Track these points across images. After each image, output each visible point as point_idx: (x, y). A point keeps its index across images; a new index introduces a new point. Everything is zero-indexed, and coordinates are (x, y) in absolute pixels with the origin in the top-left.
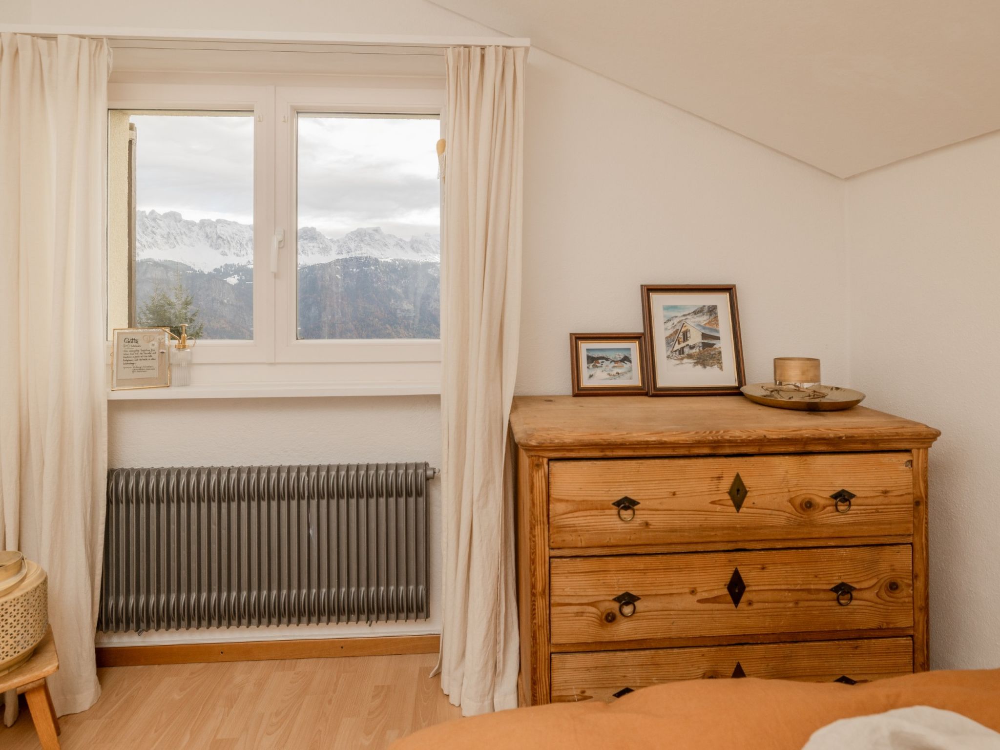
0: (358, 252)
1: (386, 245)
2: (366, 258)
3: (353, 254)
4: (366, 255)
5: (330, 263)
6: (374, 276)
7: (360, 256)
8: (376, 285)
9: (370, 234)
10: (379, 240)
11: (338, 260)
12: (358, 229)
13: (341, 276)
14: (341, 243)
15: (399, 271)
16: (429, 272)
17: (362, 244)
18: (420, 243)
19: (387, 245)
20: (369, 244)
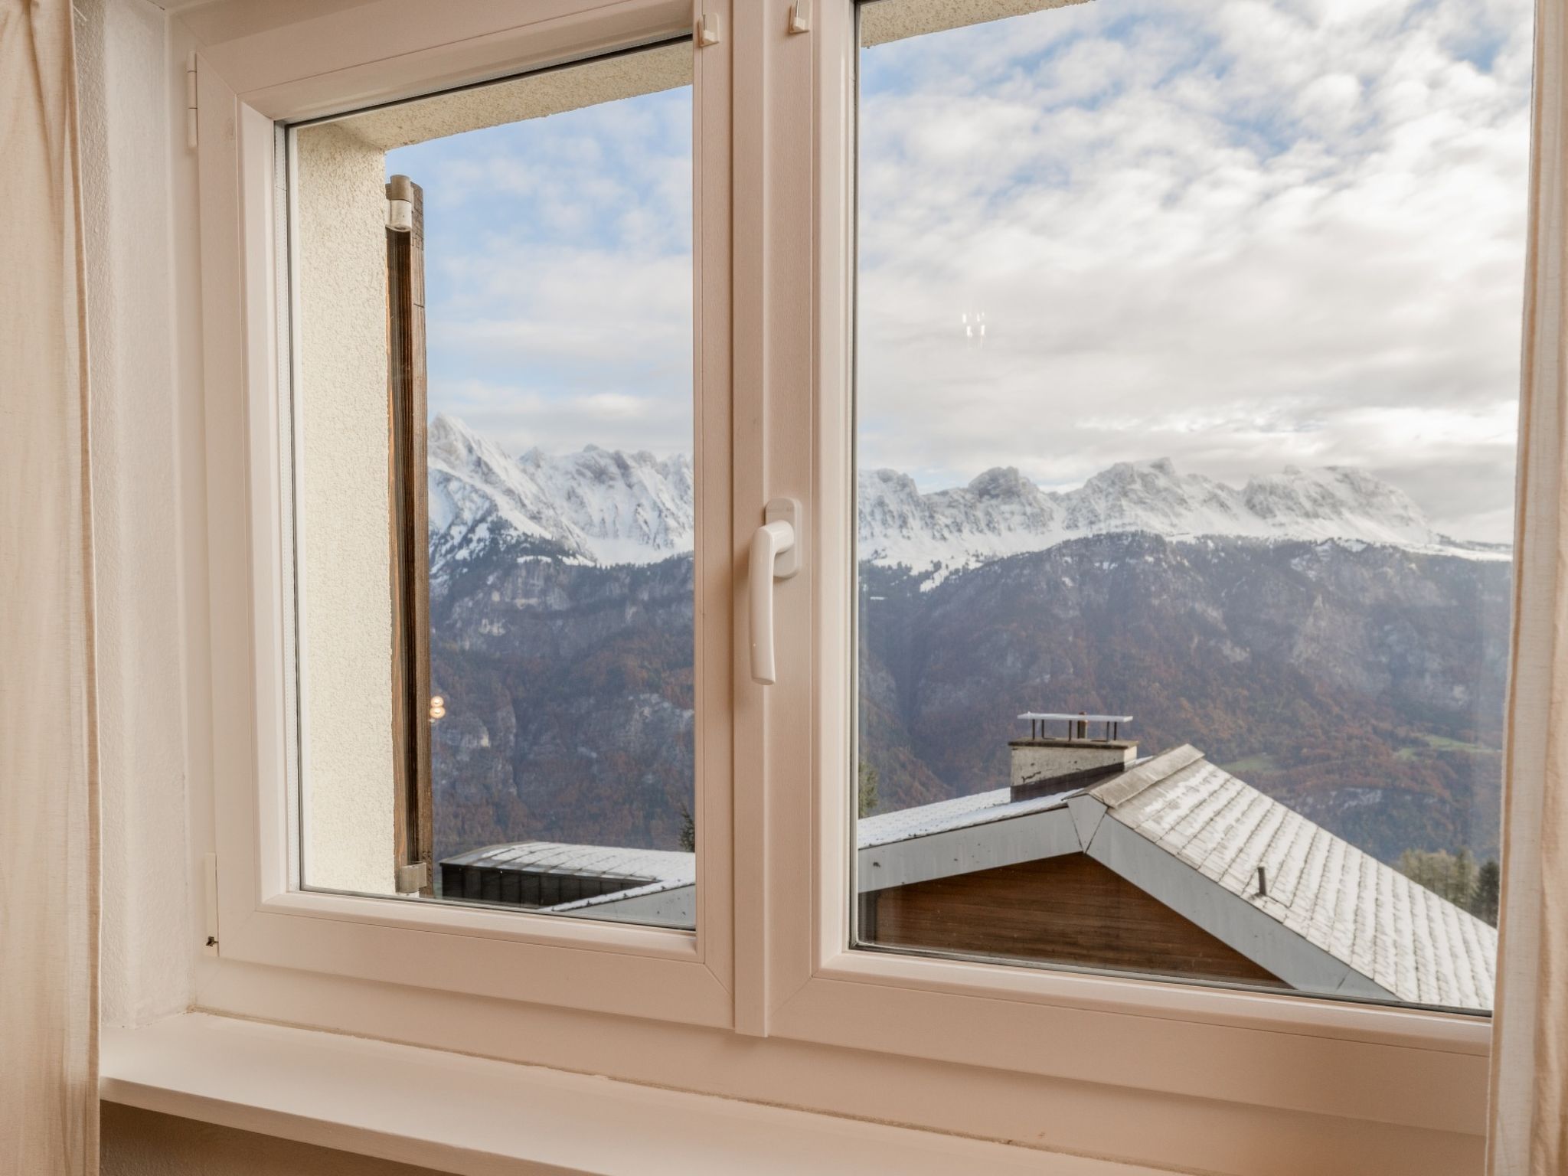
0: (1113, 522)
1: (1182, 501)
2: (1134, 535)
3: (1102, 528)
4: (1133, 529)
5: (1049, 551)
6: (1151, 578)
7: (1119, 530)
8: (1156, 602)
9: (1143, 477)
10: (1166, 489)
11: (1067, 544)
12: (1116, 465)
13: (1073, 579)
14: (1074, 502)
15: (1215, 564)
16: (1293, 567)
17: (1124, 502)
18: (1271, 493)
19: (1186, 502)
20: (1141, 502)
